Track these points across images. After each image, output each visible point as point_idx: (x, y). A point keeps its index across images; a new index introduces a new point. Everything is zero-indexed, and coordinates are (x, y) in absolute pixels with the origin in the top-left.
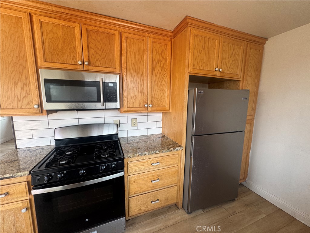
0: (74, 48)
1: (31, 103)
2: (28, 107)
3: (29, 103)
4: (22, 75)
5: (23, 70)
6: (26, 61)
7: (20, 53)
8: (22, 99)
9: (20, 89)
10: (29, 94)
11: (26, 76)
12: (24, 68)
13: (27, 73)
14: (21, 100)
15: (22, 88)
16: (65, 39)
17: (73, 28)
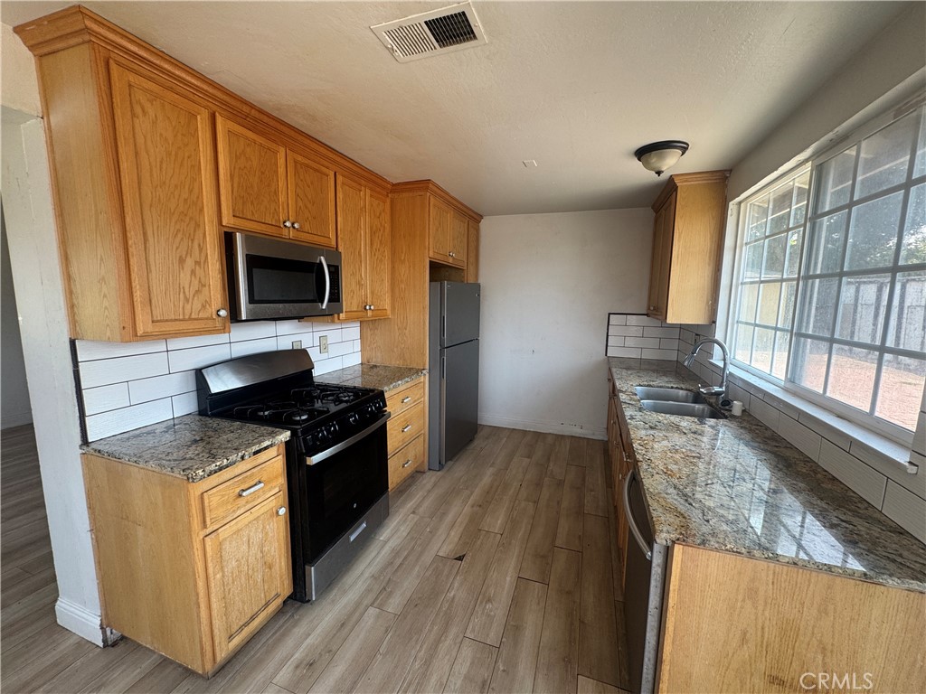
0: (276, 193)
1: (208, 306)
2: (201, 315)
3: (204, 307)
4: (193, 240)
5: (195, 231)
6: (201, 210)
7: (191, 191)
8: (191, 296)
9: (189, 273)
10: (205, 286)
11: (199, 245)
12: (197, 225)
13: (202, 238)
14: (191, 300)
15: (193, 272)
16: (263, 173)
17: (275, 153)
